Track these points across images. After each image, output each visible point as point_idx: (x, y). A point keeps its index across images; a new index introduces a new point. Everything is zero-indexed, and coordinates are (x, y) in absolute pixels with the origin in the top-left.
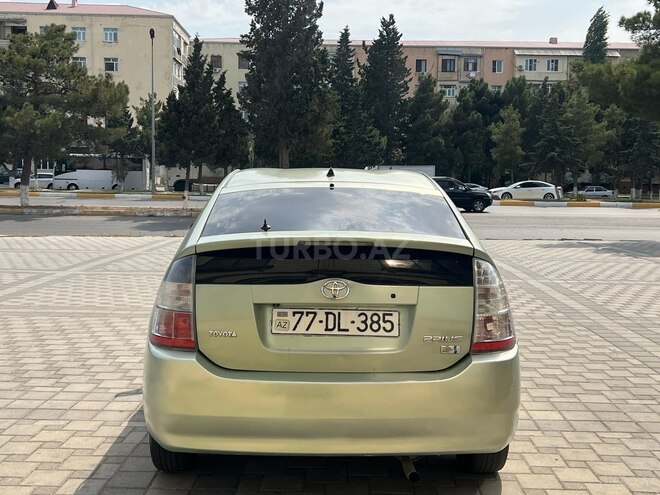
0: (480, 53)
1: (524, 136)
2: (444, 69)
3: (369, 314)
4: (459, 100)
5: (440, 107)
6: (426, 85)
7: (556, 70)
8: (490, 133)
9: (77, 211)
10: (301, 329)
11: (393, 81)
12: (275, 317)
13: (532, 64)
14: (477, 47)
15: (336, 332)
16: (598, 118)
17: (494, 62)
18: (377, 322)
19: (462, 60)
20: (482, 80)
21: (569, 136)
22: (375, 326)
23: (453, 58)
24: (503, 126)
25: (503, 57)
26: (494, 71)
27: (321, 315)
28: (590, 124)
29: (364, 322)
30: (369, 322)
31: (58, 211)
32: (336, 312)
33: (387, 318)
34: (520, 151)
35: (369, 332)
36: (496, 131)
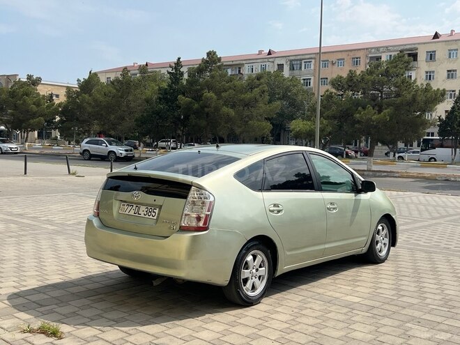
3: (149, 208)
9: (397, 175)
10: (127, 212)
12: (121, 206)
15: (137, 215)
22: (150, 214)
27: (134, 207)
30: (148, 212)
31: (385, 174)
32: (139, 206)
33: (155, 210)
35: (147, 216)
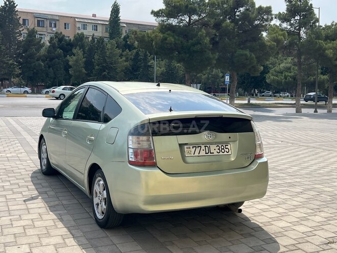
0: (57, 18)
1: (86, 63)
2: (39, 25)
3: (220, 146)
4: (50, 42)
5: (40, 46)
6: (32, 33)
7: (97, 30)
8: (68, 61)
10: (197, 154)
11: (13, 29)
12: (186, 150)
13: (85, 26)
14: (56, 15)
15: (209, 154)
16: (121, 56)
17: (65, 24)
18: (223, 149)
19: (48, 21)
20: (61, 33)
21: (111, 64)
22: (223, 151)
23: (43, 20)
24: (74, 58)
25: (70, 21)
26: (65, 28)
27: (203, 147)
28: (118, 59)
29: (219, 149)
30: (221, 149)
32: (208, 146)
33: (227, 147)
34: (84, 71)
35: (221, 153)
36: (71, 60)
